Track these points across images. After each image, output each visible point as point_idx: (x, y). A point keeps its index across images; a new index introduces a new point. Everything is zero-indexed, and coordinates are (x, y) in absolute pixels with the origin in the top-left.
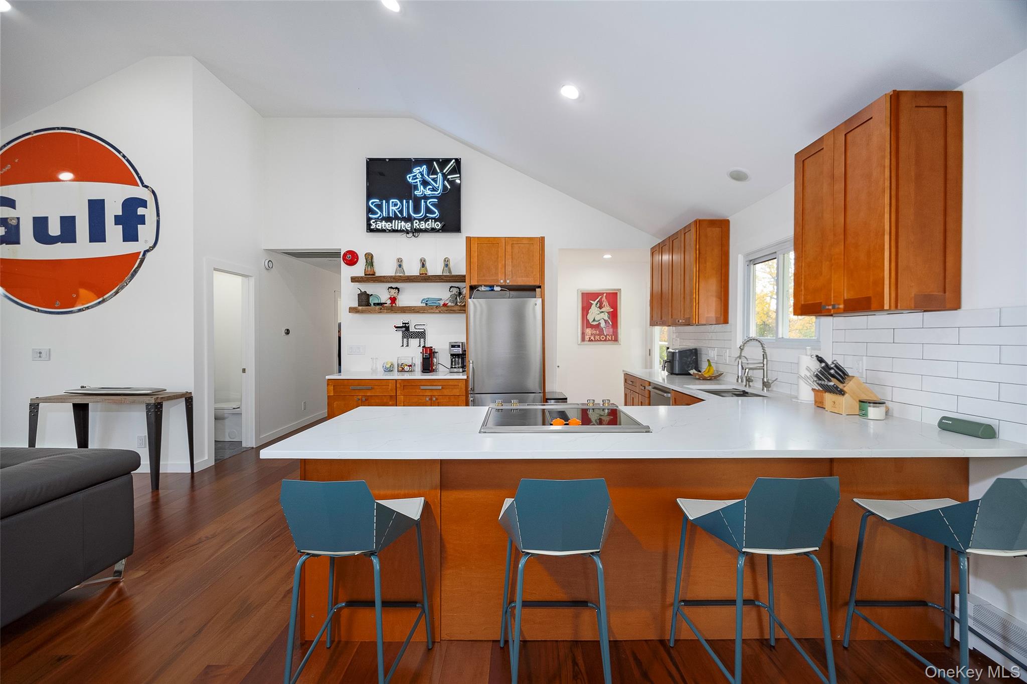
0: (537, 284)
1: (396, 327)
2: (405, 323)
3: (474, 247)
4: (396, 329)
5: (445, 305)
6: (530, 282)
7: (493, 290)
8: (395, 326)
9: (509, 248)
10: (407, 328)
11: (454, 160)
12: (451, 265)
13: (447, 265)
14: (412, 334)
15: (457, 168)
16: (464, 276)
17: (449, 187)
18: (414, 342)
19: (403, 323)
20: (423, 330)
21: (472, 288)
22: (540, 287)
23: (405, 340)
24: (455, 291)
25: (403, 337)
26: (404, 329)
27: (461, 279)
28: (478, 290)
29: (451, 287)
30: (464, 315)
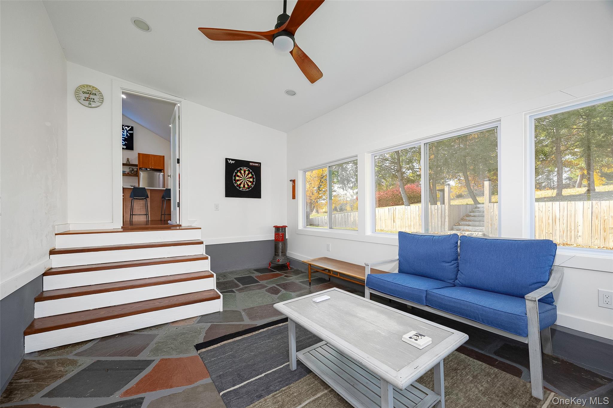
0: (163, 169)
3: (141, 156)
5: (128, 173)
6: (160, 168)
7: (147, 170)
9: (153, 158)
11: (131, 127)
12: (130, 160)
13: (128, 160)
15: (132, 129)
16: (137, 165)
17: (129, 135)
21: (140, 168)
22: (163, 170)
24: (131, 169)
27: (136, 165)
28: (142, 170)
29: (130, 168)
30: (137, 177)
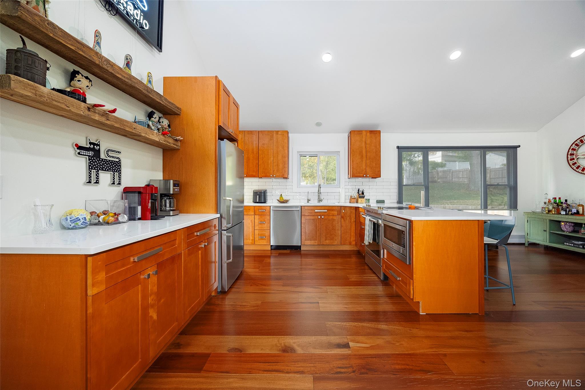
1: (80, 148)
2: (94, 144)
4: (79, 151)
8: (76, 145)
10: (97, 153)
14: (103, 164)
18: (105, 177)
19: (91, 143)
20: (118, 160)
23: (94, 172)
25: (91, 167)
26: (91, 153)
